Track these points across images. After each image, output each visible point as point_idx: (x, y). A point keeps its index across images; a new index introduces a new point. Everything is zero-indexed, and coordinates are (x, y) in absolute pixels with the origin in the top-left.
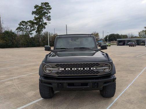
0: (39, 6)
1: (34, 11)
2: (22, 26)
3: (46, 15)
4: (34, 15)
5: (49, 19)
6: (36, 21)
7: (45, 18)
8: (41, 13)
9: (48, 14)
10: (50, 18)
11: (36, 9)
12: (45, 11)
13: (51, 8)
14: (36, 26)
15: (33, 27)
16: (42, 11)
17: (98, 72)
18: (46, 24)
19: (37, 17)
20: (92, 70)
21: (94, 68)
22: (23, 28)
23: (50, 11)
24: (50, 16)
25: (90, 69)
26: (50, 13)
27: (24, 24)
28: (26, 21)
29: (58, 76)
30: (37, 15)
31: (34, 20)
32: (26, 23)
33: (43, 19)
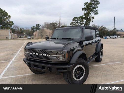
0: (88, 3)
1: (84, 8)
2: (74, 21)
3: (94, 10)
4: (84, 11)
5: (96, 13)
6: (84, 16)
7: (93, 13)
8: (90, 8)
9: (96, 8)
10: (98, 12)
11: (85, 6)
12: (94, 6)
13: (99, 3)
14: (85, 21)
15: (82, 21)
16: (91, 6)
17: (52, 59)
18: (93, 18)
19: (86, 12)
20: (48, 57)
21: (50, 55)
22: (75, 23)
23: (98, 5)
24: (97, 11)
25: (47, 55)
26: (98, 7)
27: (76, 20)
28: (78, 17)
29: (29, 58)
30: (86, 11)
31: (83, 15)
32: (77, 18)
33: (91, 14)
